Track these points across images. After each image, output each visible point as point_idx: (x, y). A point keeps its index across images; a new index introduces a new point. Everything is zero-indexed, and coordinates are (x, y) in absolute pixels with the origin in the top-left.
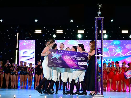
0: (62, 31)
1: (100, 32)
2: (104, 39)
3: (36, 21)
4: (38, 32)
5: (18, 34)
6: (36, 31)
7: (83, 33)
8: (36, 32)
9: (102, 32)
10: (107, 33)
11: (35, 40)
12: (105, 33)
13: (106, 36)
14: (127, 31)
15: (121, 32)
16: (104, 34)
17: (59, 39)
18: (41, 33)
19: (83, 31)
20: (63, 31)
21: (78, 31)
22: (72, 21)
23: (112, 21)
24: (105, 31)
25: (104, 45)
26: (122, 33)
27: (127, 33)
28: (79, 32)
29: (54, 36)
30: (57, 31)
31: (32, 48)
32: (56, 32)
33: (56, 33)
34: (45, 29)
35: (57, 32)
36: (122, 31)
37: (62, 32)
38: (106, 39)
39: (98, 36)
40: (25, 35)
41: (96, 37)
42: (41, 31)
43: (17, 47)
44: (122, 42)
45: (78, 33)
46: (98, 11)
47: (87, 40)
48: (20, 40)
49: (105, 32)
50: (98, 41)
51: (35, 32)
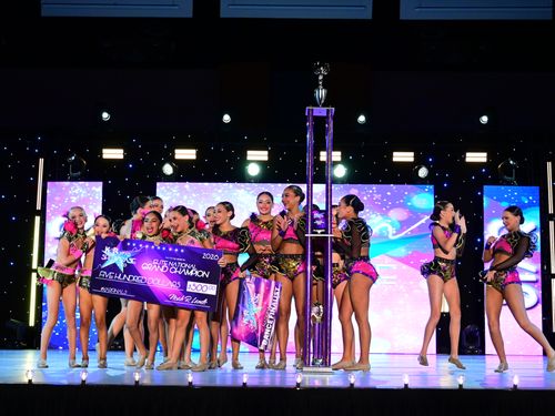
0: (194, 151)
1: (323, 156)
2: (335, 181)
3: (106, 116)
4: (113, 154)
5: (41, 161)
6: (105, 151)
7: (266, 158)
8: (105, 156)
9: (329, 156)
10: (344, 160)
11: (101, 183)
12: (339, 159)
13: (340, 171)
14: (412, 154)
15: (392, 156)
16: (335, 163)
17: (184, 180)
18: (122, 157)
19: (266, 153)
20: (197, 154)
21: (249, 152)
22: (227, 118)
23: (362, 119)
24: (339, 153)
26: (395, 159)
27: (412, 160)
28: (253, 155)
29: (168, 169)
30: (177, 151)
32: (174, 154)
33: (172, 160)
34: (137, 144)
35: (177, 157)
36: (395, 154)
37: (194, 157)
38: (343, 181)
39: (314, 166)
40: (67, 164)
41: (310, 173)
42: (121, 151)
43: (39, 207)
45: (249, 158)
46: (317, 86)
48: (49, 183)
49: (337, 156)
50: (314, 185)
51: (102, 154)
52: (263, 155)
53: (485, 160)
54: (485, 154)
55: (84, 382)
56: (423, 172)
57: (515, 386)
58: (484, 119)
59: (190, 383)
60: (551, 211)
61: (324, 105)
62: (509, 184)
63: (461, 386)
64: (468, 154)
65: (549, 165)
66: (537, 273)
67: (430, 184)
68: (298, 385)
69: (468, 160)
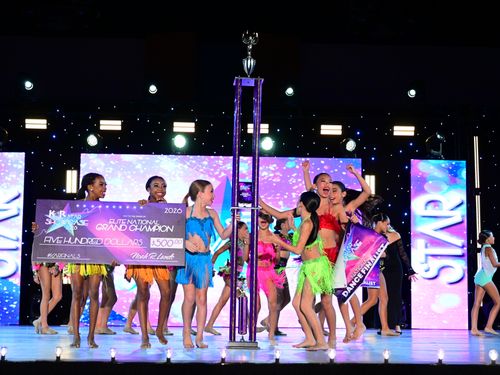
0: (119, 122)
1: (250, 128)
2: (262, 154)
3: (28, 85)
4: (36, 124)
6: (27, 121)
7: (193, 130)
8: (27, 127)
9: (256, 128)
10: (272, 133)
11: (24, 154)
12: (267, 131)
13: (268, 144)
14: (340, 127)
15: (320, 129)
18: (45, 127)
19: (193, 124)
20: (123, 125)
21: (176, 124)
22: (153, 89)
23: (290, 91)
24: (267, 126)
25: (263, 171)
26: (323, 132)
27: (340, 133)
28: (178, 126)
29: (92, 140)
30: (102, 122)
31: (9, 179)
32: (99, 125)
33: (96, 131)
34: (61, 114)
35: (102, 128)
36: (323, 127)
37: (119, 128)
38: (270, 154)
39: (242, 143)
42: (45, 121)
44: (322, 162)
45: (175, 130)
46: (246, 56)
47: (203, 157)
49: (265, 128)
50: (241, 158)
51: (24, 124)
52: (190, 127)
53: (412, 134)
54: (413, 128)
55: (3, 357)
56: (351, 146)
57: (440, 361)
58: (412, 93)
59: (113, 359)
60: (477, 185)
61: (252, 76)
62: (436, 158)
63: (386, 361)
64: (396, 128)
65: (476, 139)
66: (463, 247)
67: (358, 157)
68: (223, 360)
69: (395, 134)
